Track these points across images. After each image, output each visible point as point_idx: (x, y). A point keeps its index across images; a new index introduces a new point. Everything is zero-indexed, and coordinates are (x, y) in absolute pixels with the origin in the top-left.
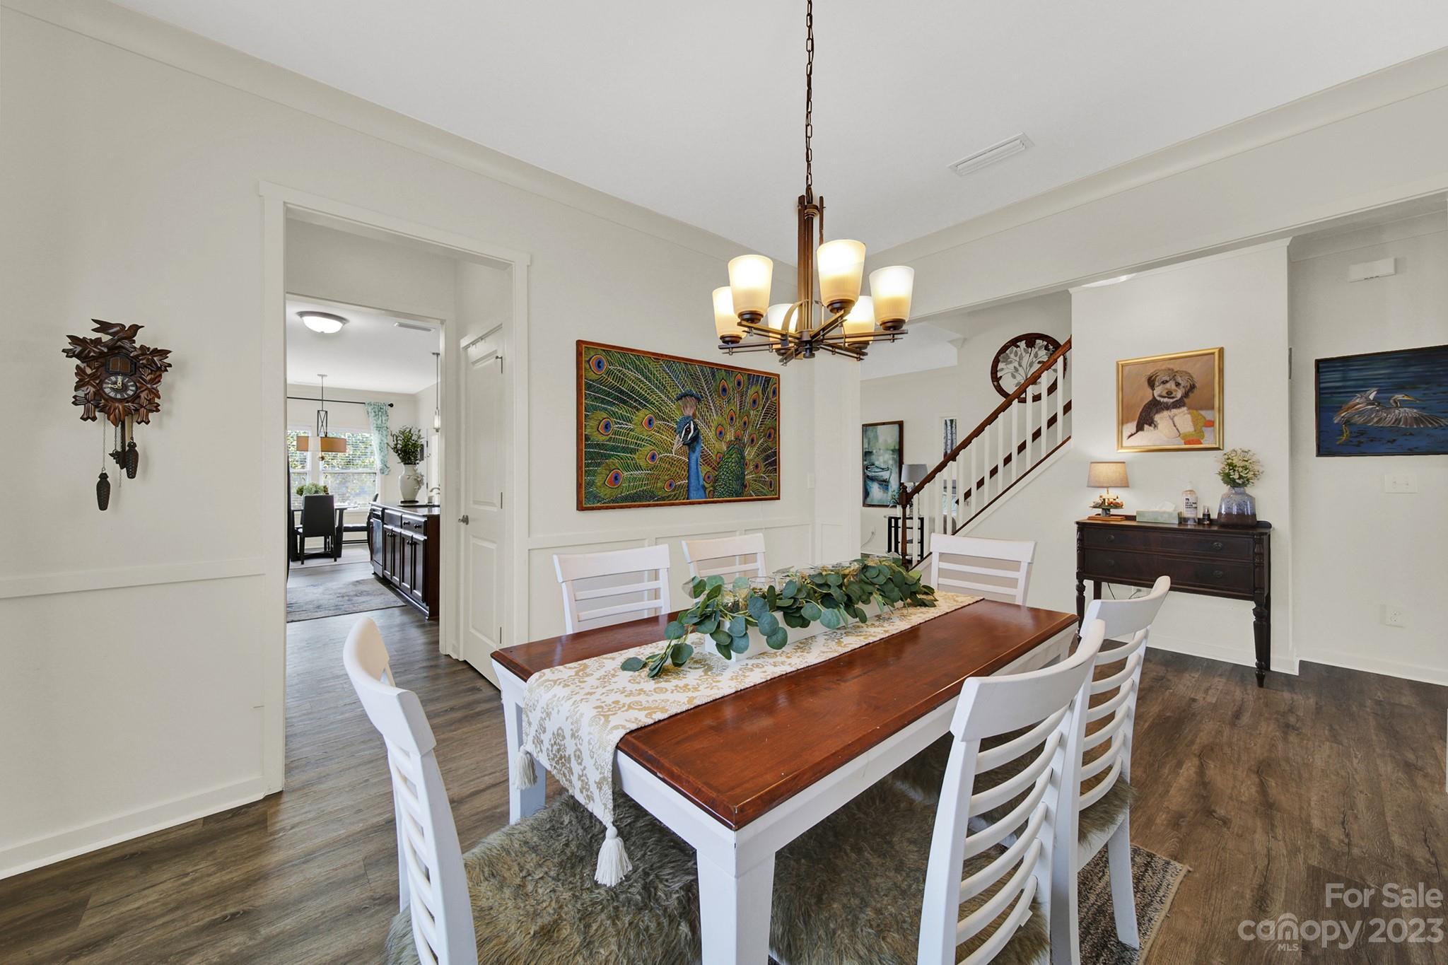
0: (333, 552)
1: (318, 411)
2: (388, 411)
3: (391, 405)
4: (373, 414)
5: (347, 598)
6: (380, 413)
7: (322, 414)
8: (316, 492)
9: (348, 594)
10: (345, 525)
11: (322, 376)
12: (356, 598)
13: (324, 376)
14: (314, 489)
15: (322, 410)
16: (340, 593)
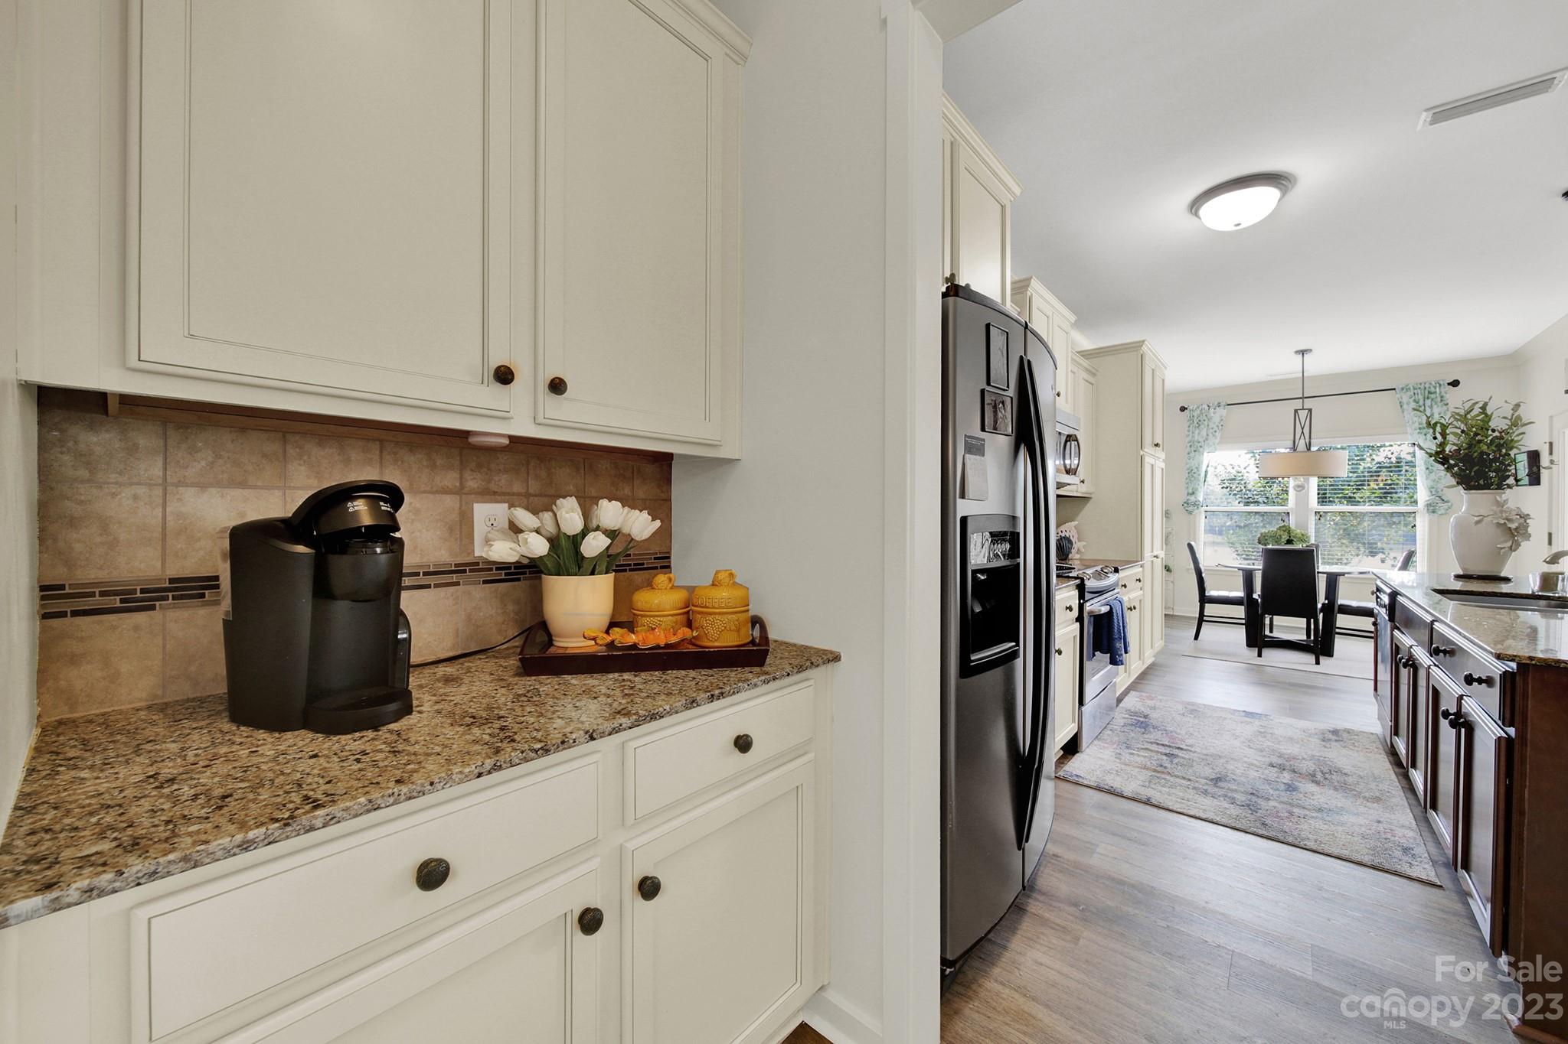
0: (1321, 646)
1: (1296, 411)
2: (1447, 396)
3: (1455, 384)
4: (1413, 405)
5: (1286, 777)
6: (1428, 402)
7: (1303, 414)
8: (1289, 542)
9: (1296, 764)
10: (1340, 601)
11: (1303, 352)
12: (1311, 787)
13: (1306, 351)
14: (1285, 537)
15: (1303, 409)
16: (1281, 756)
